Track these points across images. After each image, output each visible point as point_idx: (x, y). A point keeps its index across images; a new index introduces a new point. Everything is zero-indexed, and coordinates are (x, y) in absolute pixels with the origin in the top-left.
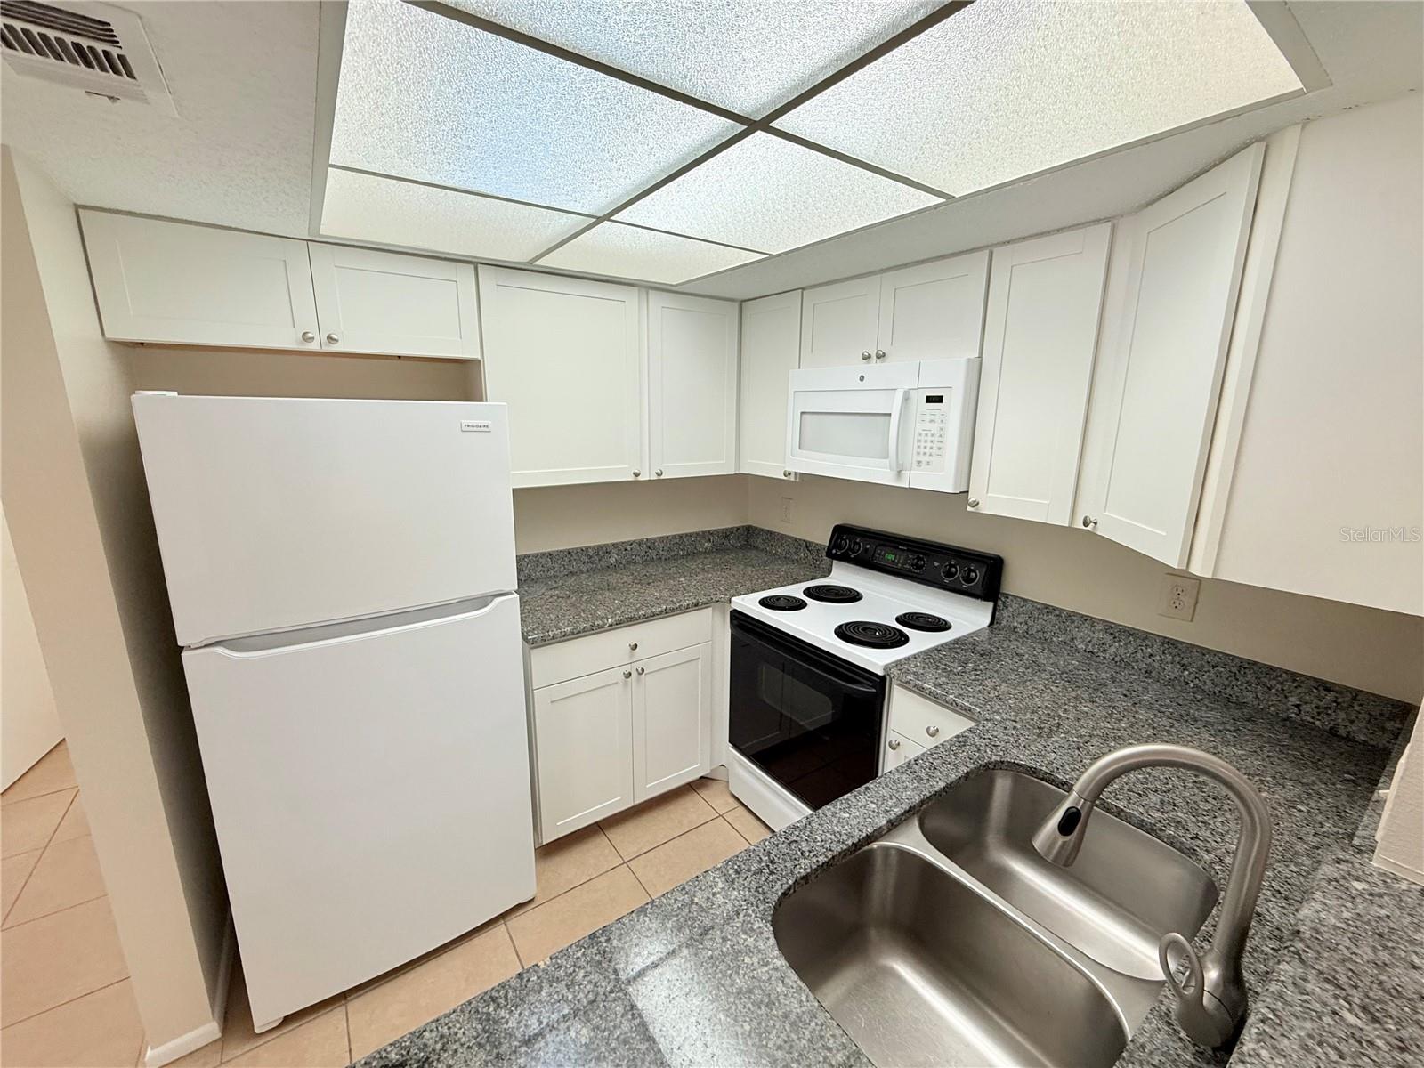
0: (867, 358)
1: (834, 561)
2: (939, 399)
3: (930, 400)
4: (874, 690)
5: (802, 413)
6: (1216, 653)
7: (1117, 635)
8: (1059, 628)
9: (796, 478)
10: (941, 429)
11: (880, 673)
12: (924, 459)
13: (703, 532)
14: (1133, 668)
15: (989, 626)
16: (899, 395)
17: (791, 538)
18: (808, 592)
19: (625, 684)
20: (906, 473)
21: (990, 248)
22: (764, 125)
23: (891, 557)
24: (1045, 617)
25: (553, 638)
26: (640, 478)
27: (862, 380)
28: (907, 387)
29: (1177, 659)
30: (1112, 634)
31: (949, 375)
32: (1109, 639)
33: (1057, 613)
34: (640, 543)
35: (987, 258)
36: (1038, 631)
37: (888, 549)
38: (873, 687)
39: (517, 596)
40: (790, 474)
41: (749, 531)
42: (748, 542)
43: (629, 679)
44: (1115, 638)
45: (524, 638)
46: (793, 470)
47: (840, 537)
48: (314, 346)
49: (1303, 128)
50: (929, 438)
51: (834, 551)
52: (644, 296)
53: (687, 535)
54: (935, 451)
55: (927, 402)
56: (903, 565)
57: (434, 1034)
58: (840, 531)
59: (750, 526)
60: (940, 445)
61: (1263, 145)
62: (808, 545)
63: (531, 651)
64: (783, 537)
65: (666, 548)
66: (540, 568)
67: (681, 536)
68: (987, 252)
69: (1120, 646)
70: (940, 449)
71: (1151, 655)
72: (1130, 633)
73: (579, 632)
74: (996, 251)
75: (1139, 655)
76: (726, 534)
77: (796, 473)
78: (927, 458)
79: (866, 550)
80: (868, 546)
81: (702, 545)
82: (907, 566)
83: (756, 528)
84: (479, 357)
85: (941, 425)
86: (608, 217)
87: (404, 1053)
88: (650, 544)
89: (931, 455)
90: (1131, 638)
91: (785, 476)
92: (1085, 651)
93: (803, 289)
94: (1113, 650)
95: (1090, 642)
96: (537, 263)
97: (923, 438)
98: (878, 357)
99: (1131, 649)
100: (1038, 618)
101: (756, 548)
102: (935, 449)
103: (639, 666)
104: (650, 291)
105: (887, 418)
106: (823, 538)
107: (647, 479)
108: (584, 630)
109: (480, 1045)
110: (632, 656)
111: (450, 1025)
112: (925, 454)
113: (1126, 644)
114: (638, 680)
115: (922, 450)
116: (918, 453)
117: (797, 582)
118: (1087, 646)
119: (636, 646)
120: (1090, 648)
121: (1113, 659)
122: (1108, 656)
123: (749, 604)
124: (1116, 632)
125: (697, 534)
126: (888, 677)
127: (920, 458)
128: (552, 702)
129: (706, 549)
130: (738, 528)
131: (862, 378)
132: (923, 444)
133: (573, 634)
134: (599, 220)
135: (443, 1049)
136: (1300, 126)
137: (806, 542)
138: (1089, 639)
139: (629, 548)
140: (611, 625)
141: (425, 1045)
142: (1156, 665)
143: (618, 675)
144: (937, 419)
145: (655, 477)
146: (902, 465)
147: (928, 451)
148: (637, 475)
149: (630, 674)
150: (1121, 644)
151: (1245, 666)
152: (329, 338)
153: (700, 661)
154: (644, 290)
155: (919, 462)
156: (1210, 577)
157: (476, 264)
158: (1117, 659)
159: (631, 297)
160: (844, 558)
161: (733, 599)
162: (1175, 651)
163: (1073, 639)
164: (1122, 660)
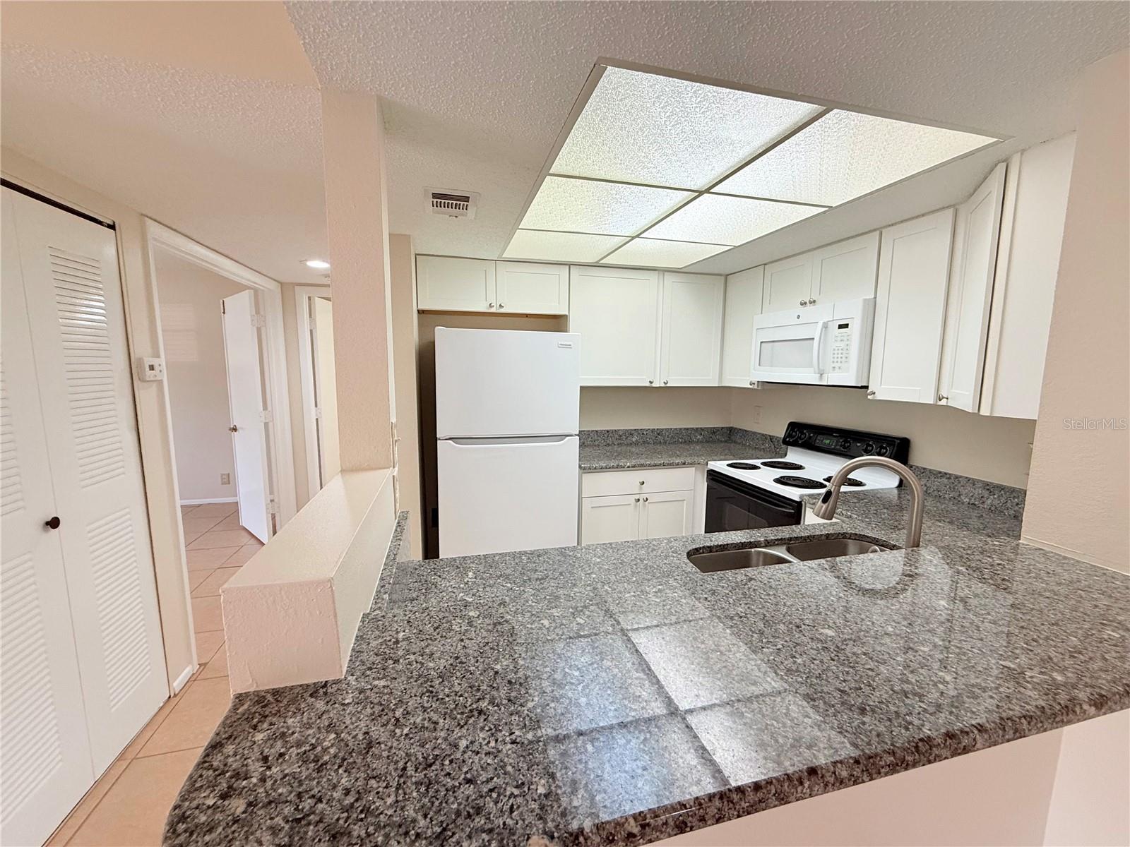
0: (803, 304)
1: (789, 447)
2: (846, 326)
3: (841, 327)
4: (793, 511)
5: (761, 342)
7: (992, 490)
8: (950, 487)
9: (758, 386)
10: (848, 345)
11: (797, 499)
12: (837, 365)
13: (697, 428)
14: (1005, 514)
15: (897, 487)
16: (820, 325)
17: (759, 434)
18: (763, 464)
19: (636, 506)
20: (825, 376)
21: (880, 230)
22: (708, 191)
23: (828, 442)
24: (939, 480)
25: (595, 469)
26: (654, 385)
27: (798, 318)
28: (826, 320)
30: (988, 489)
31: (853, 312)
32: (986, 494)
33: (948, 476)
34: (653, 431)
35: (878, 237)
36: (934, 491)
37: (825, 437)
38: (792, 509)
39: (578, 438)
40: (754, 384)
41: (731, 430)
42: (729, 438)
43: (638, 503)
44: (991, 492)
45: (580, 467)
46: (755, 380)
47: (792, 430)
48: (493, 310)
49: (1022, 154)
50: (840, 351)
51: (788, 439)
52: (661, 276)
53: (685, 429)
55: (839, 328)
56: (836, 446)
58: (793, 426)
59: (732, 428)
60: (847, 355)
61: (1005, 164)
62: (771, 438)
63: (583, 475)
64: (755, 433)
65: (670, 436)
66: (590, 439)
67: (681, 429)
68: (878, 232)
69: (994, 498)
70: (847, 358)
72: (1002, 488)
73: (610, 468)
74: (884, 231)
75: (1009, 505)
76: (714, 431)
77: (758, 382)
78: (839, 364)
79: (810, 437)
80: (812, 435)
81: (696, 436)
82: (838, 447)
83: (736, 428)
84: (567, 314)
85: (847, 343)
86: (638, 236)
88: (660, 432)
89: (841, 362)
90: (1002, 492)
91: (751, 385)
92: (969, 504)
93: (765, 264)
94: (989, 501)
95: (972, 496)
96: (601, 262)
97: (836, 352)
98: (811, 303)
99: (1003, 500)
100: (934, 481)
101: (735, 442)
102: (844, 358)
103: (645, 496)
104: (666, 273)
105: (811, 341)
106: (780, 431)
107: (658, 386)
108: (613, 467)
110: (641, 489)
112: (837, 362)
113: (999, 496)
114: (644, 506)
115: (836, 360)
116: (833, 362)
117: (758, 458)
118: (970, 499)
119: (643, 483)
120: (973, 501)
121: (990, 509)
122: (985, 506)
123: (721, 466)
124: (990, 488)
125: (693, 428)
126: (803, 503)
127: (835, 365)
128: (592, 507)
129: (698, 440)
130: (723, 428)
131: (799, 317)
132: (836, 356)
133: (606, 468)
134: (633, 238)
136: (1019, 154)
137: (770, 436)
138: (972, 494)
139: (645, 433)
140: (629, 467)
143: (632, 499)
144: (845, 338)
145: (663, 385)
146: (823, 370)
147: (839, 360)
148: (651, 382)
149: (639, 500)
150: (995, 496)
152: (500, 305)
153: (685, 502)
154: (661, 272)
155: (834, 368)
156: (988, 415)
157: (570, 265)
158: (993, 508)
159: (653, 276)
160: (795, 444)
161: (709, 462)
163: (960, 495)
164: (996, 508)
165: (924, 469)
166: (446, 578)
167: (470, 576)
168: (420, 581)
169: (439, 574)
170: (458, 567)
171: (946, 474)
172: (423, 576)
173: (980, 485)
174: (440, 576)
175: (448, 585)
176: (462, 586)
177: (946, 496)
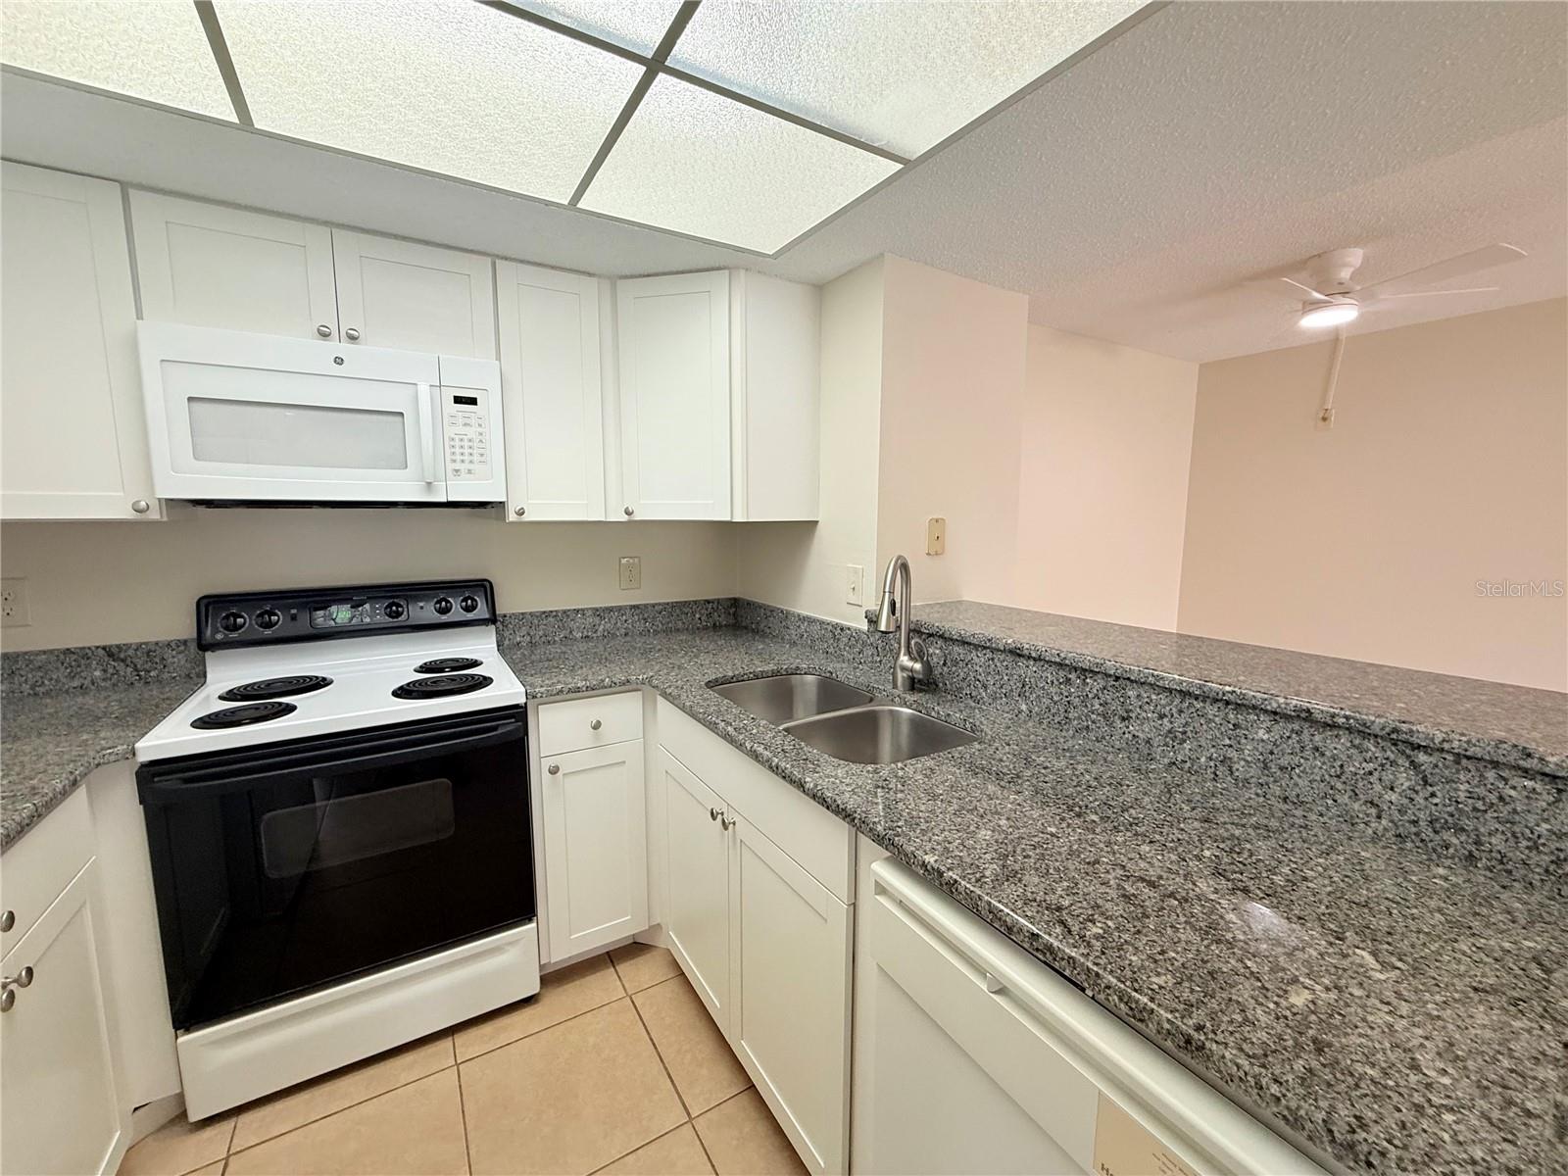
2: (473, 401)
3: (458, 400)
6: (660, 604)
7: (601, 615)
8: (558, 627)
10: (481, 434)
12: (462, 467)
20: (439, 487)
24: (545, 622)
27: (339, 364)
29: (641, 617)
30: (598, 615)
32: (597, 621)
33: (554, 614)
44: (601, 617)
50: (466, 444)
54: (476, 458)
55: (454, 402)
57: (1026, 909)
60: (482, 451)
69: (605, 622)
70: (482, 455)
71: (626, 621)
72: (610, 609)
75: (618, 624)
78: (466, 466)
85: (479, 430)
87: (1051, 924)
89: (471, 462)
92: (581, 638)
94: (602, 627)
95: (584, 628)
97: (458, 444)
99: (613, 622)
100: (538, 625)
105: (399, 417)
109: (1020, 880)
111: (1013, 901)
112: (462, 461)
113: (609, 620)
115: (459, 458)
116: (454, 461)
118: (583, 633)
120: (585, 633)
121: (603, 635)
122: (599, 634)
124: (599, 613)
127: (457, 466)
132: (459, 451)
135: (1035, 900)
138: (583, 626)
141: (1038, 912)
142: (630, 626)
144: (473, 421)
146: (434, 476)
147: (466, 458)
150: (606, 620)
151: (674, 605)
155: (457, 471)
158: (606, 634)
161: (138, 745)
162: (638, 611)
163: (571, 632)
164: (609, 633)
165: (523, 614)
166: (1395, 1046)
167: (1307, 995)
168: (1510, 1103)
169: (1413, 1078)
170: (1320, 1047)
171: (551, 612)
172: (1485, 1116)
173: (590, 613)
174: (1415, 1067)
175: (1404, 1022)
176: (1357, 992)
177: (556, 639)
